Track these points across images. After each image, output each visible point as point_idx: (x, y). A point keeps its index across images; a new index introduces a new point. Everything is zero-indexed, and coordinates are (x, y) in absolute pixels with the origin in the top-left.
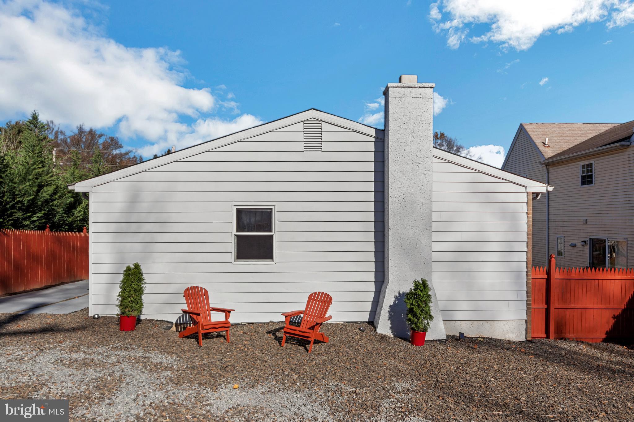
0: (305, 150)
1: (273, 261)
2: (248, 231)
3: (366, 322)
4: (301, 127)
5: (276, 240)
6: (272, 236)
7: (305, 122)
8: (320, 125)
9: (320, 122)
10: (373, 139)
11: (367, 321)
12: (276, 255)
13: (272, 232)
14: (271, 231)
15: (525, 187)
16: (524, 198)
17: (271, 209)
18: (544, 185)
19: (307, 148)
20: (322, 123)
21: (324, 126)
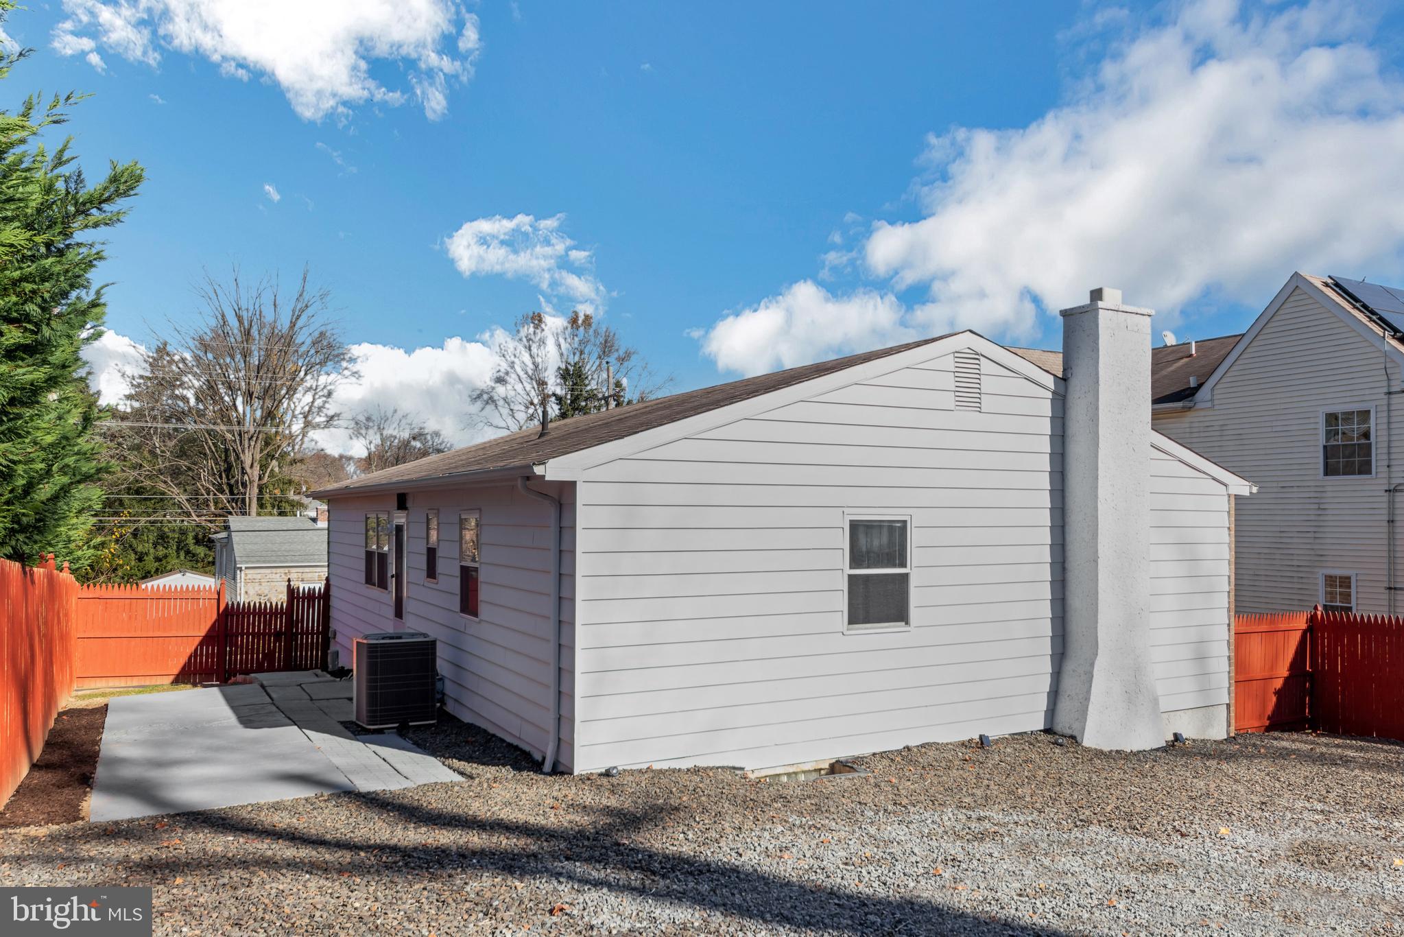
0: (957, 408)
1: (907, 623)
2: (868, 567)
3: (1040, 731)
4: (949, 364)
5: (913, 582)
6: (907, 575)
7: (956, 355)
8: (977, 362)
9: (977, 357)
10: (1050, 395)
11: (1042, 728)
12: (914, 613)
13: (906, 567)
14: (903, 564)
15: (1226, 485)
16: (1224, 504)
17: (905, 522)
18: (1247, 483)
19: (960, 403)
20: (982, 358)
21: (986, 366)
